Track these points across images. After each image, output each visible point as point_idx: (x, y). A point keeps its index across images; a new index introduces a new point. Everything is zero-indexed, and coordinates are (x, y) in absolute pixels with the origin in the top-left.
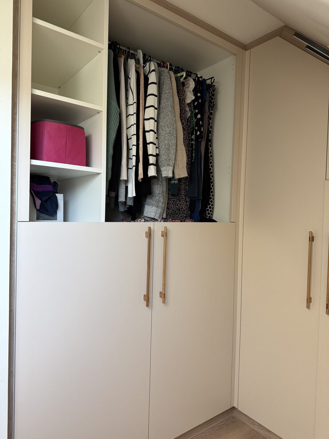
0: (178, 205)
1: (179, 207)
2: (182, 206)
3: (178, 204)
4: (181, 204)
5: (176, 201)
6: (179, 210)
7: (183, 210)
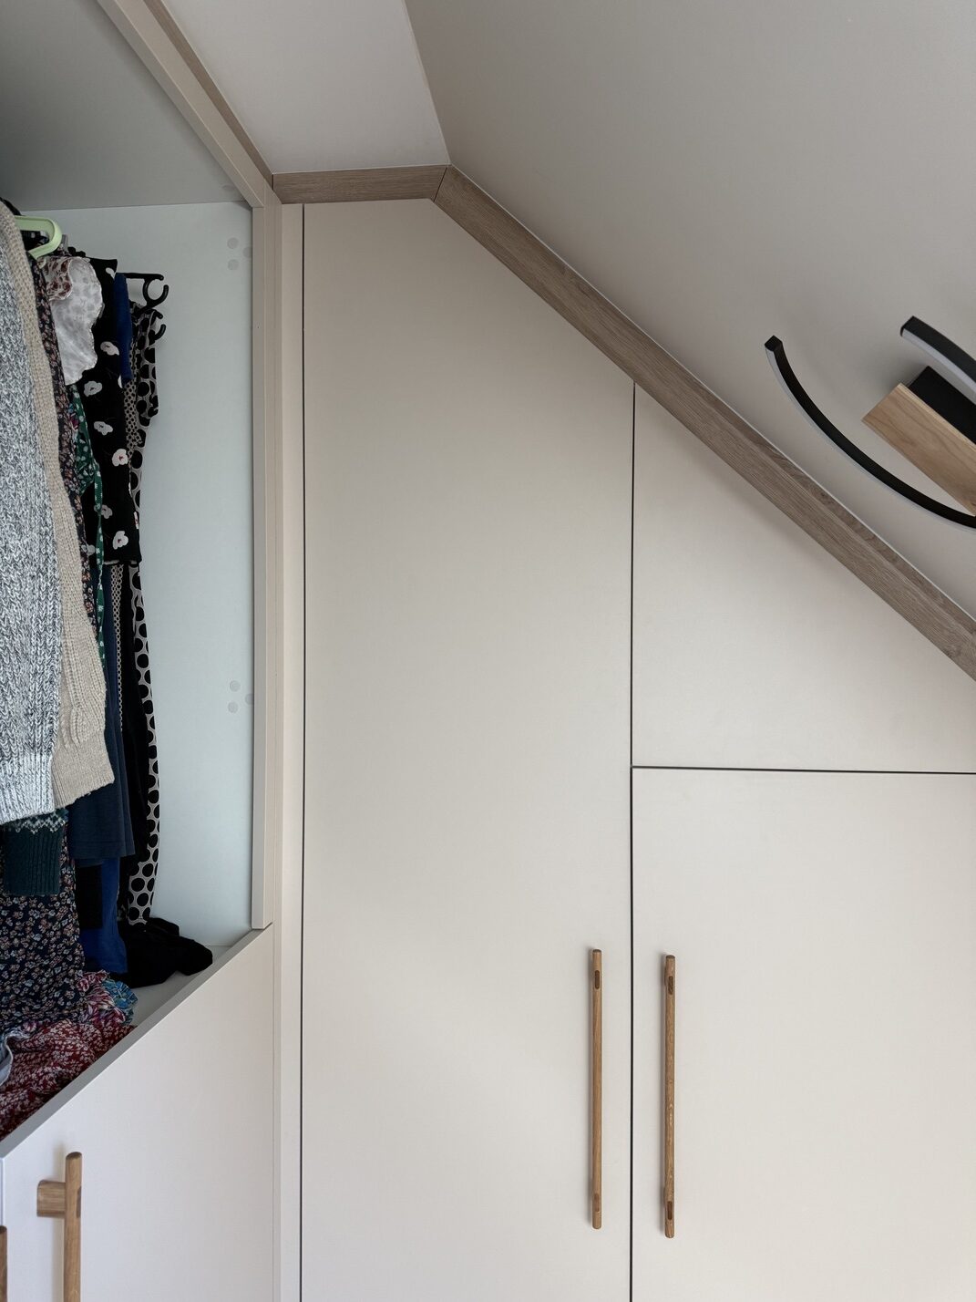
0: (35, 930)
1: (44, 936)
2: (62, 929)
3: (38, 922)
4: (53, 920)
5: (26, 910)
6: (44, 953)
7: (67, 947)
